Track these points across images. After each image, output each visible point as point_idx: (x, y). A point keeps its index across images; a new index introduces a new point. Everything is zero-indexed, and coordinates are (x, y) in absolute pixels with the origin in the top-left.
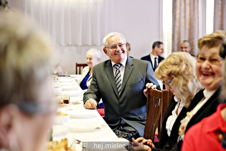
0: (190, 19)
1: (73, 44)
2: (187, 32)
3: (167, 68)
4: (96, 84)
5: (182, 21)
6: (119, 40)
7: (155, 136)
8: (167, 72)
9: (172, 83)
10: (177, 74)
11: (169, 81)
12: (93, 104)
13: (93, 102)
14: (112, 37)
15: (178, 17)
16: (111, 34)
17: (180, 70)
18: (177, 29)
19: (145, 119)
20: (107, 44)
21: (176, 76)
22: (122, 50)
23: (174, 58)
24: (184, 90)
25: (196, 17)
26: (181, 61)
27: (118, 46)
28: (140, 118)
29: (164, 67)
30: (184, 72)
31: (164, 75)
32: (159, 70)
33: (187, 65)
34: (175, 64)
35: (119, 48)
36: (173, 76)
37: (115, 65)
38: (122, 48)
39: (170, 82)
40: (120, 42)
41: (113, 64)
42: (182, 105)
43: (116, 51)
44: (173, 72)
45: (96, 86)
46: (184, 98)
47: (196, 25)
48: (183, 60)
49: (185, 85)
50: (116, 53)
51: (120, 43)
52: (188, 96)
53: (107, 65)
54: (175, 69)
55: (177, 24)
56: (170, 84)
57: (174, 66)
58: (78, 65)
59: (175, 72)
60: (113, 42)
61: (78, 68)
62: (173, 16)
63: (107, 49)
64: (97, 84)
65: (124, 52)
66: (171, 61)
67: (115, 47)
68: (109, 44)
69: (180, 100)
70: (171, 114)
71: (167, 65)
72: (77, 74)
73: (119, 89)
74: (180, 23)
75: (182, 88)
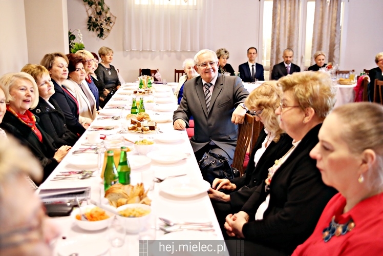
0: (290, 26)
1: (173, 50)
2: (287, 39)
3: (257, 98)
4: (185, 103)
5: (282, 28)
6: (210, 57)
7: (246, 155)
8: (257, 102)
9: (262, 114)
10: (267, 105)
11: (259, 111)
12: (182, 125)
13: (182, 123)
14: (203, 54)
15: (277, 24)
16: (203, 51)
17: (270, 101)
18: (276, 36)
19: (236, 139)
20: (197, 61)
21: (266, 108)
22: (213, 68)
23: (266, 87)
24: (274, 124)
25: (296, 24)
26: (273, 91)
27: (208, 64)
28: (230, 138)
29: (254, 97)
30: (275, 104)
31: (254, 105)
32: (249, 100)
33: (279, 96)
34: (266, 95)
35: (209, 66)
36: (263, 107)
37: (205, 84)
38: (213, 66)
39: (260, 113)
40: (211, 60)
41: (204, 82)
42: (271, 139)
43: (206, 69)
44: (263, 103)
45: (186, 105)
46: (274, 131)
47: (295, 33)
48: (275, 90)
49: (274, 118)
50: (207, 71)
51: (211, 62)
52: (277, 130)
53: (198, 82)
54: (265, 99)
55: (277, 31)
56: (260, 115)
57: (265, 97)
58: (176, 71)
59: (265, 103)
60: (204, 59)
61: (177, 74)
62: (273, 23)
63: (198, 67)
64: (187, 103)
65: (214, 71)
66: (262, 91)
67: (205, 65)
68: (200, 61)
69: (271, 133)
70: (260, 147)
71: (257, 95)
72: (175, 82)
73: (208, 106)
74: (279, 30)
75: (271, 122)
